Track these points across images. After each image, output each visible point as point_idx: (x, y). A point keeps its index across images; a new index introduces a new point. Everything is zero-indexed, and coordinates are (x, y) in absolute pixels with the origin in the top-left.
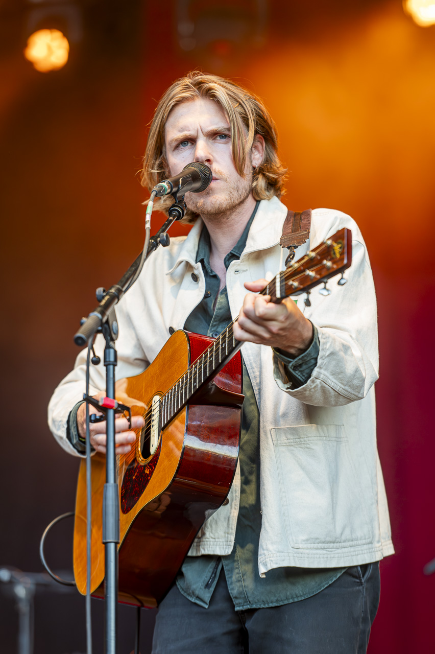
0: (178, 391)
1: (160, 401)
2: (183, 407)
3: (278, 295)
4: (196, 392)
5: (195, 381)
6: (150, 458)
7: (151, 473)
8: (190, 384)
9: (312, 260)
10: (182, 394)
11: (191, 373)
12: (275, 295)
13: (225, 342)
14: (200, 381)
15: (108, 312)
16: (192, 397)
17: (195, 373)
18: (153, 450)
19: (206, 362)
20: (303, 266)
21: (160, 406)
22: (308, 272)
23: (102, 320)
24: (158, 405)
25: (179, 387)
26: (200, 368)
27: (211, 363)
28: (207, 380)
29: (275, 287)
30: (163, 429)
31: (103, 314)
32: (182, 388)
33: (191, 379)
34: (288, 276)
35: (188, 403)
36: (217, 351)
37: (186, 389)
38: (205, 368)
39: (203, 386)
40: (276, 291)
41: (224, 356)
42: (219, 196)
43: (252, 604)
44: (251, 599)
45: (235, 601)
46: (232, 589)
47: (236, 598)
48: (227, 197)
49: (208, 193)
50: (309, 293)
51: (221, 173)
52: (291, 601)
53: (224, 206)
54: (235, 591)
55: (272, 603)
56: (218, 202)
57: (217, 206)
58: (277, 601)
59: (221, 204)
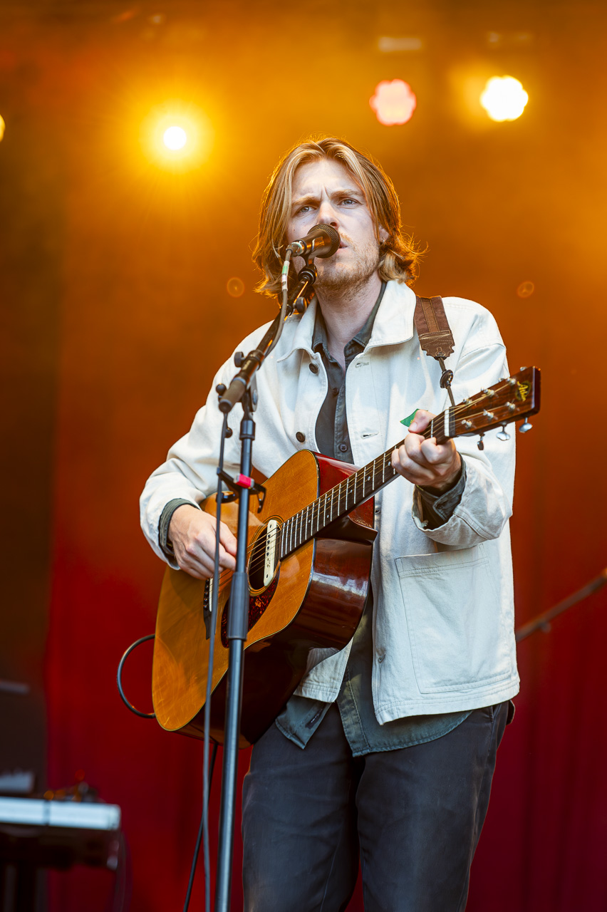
0: (304, 521)
1: (278, 528)
2: (310, 539)
3: (447, 433)
4: (329, 525)
5: (328, 512)
6: (262, 590)
7: (264, 608)
8: (321, 516)
9: (490, 398)
10: (309, 524)
11: (322, 503)
12: (443, 433)
13: (371, 475)
14: (335, 513)
16: (322, 530)
17: (328, 505)
18: (267, 581)
19: (343, 494)
20: (477, 404)
21: (279, 534)
22: (486, 413)
23: (246, 386)
24: (275, 532)
25: (305, 516)
26: (335, 500)
27: (351, 496)
28: (344, 514)
29: (443, 423)
30: (282, 560)
31: (247, 379)
32: (310, 518)
33: (322, 510)
34: (459, 413)
35: (318, 536)
36: (360, 483)
37: (315, 520)
38: (343, 501)
39: (337, 520)
40: (443, 428)
41: (369, 491)
42: (346, 264)
43: (372, 748)
44: (371, 742)
45: (353, 747)
46: (349, 733)
47: (354, 742)
48: (355, 267)
49: (333, 262)
50: (482, 435)
51: (348, 239)
52: (416, 743)
53: (351, 277)
54: (353, 735)
55: (394, 745)
56: (345, 271)
57: (343, 275)
58: (400, 743)
59: (347, 274)
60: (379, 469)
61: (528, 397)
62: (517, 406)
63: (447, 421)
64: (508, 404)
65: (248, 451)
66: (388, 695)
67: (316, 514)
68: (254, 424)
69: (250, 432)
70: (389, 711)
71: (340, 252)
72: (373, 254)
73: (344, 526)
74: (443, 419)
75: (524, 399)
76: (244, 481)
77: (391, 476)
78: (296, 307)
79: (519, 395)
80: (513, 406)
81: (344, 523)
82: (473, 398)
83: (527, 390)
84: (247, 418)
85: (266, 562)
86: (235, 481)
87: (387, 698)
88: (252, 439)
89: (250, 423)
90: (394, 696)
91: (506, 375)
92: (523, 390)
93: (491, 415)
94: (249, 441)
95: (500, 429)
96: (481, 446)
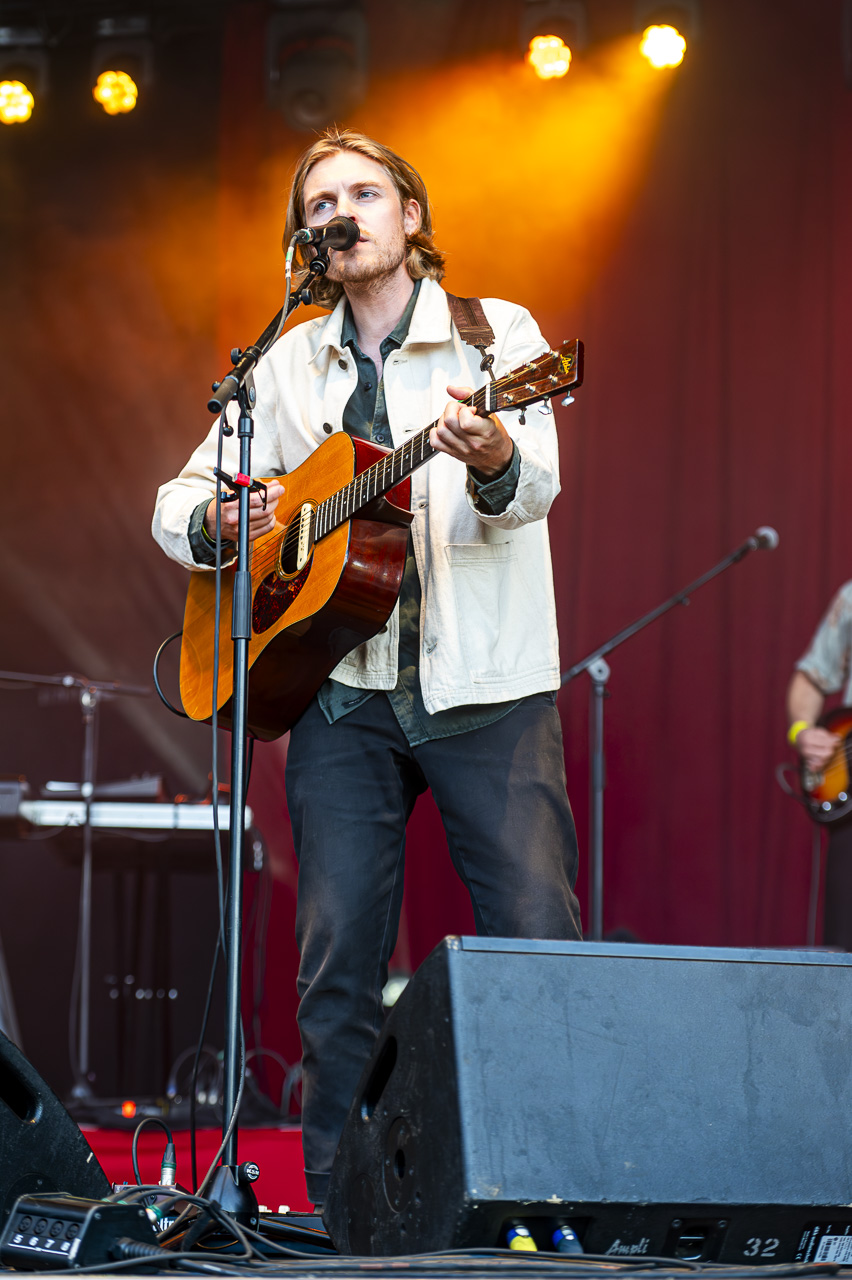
0: (339, 503)
1: (313, 511)
2: (345, 520)
3: (488, 408)
4: (365, 505)
5: (364, 492)
6: (297, 574)
7: (297, 592)
8: (358, 496)
9: (533, 372)
10: (345, 506)
11: (359, 484)
12: (484, 407)
13: (409, 453)
14: (371, 493)
15: (246, 377)
16: (358, 510)
17: (365, 485)
18: (300, 565)
19: (380, 474)
20: (519, 378)
21: (313, 517)
22: (528, 386)
23: (239, 385)
24: (309, 515)
25: (340, 497)
26: (372, 480)
27: (388, 475)
28: (381, 494)
29: (484, 398)
30: (316, 543)
31: (240, 378)
32: (345, 499)
33: (358, 490)
34: (501, 387)
35: (353, 517)
36: (398, 462)
37: (351, 501)
38: (380, 481)
39: (374, 500)
40: (484, 402)
41: (407, 469)
42: (367, 257)
43: (430, 736)
44: (429, 730)
45: (409, 737)
46: (405, 723)
47: (410, 732)
48: (376, 260)
49: (352, 256)
50: (524, 409)
51: (368, 234)
52: (476, 727)
53: (371, 270)
54: (409, 725)
55: (454, 731)
56: (365, 265)
57: (363, 270)
58: (460, 728)
59: (367, 268)
60: (418, 448)
61: (571, 370)
62: (559, 379)
63: (488, 396)
64: (551, 376)
65: (247, 449)
66: (442, 684)
67: (352, 495)
68: (252, 422)
69: (248, 430)
70: (442, 700)
71: (360, 245)
72: (398, 247)
73: (380, 508)
74: (485, 393)
75: (567, 372)
76: (243, 480)
77: (430, 452)
78: (302, 299)
79: (562, 368)
80: (555, 379)
81: (379, 505)
82: (515, 372)
83: (570, 362)
84: (243, 416)
85: (300, 546)
86: (234, 480)
87: (440, 686)
88: (251, 437)
89: (248, 420)
90: (448, 685)
91: (547, 349)
92: (566, 362)
93: (533, 388)
94: (247, 438)
95: (543, 402)
96: (522, 421)
